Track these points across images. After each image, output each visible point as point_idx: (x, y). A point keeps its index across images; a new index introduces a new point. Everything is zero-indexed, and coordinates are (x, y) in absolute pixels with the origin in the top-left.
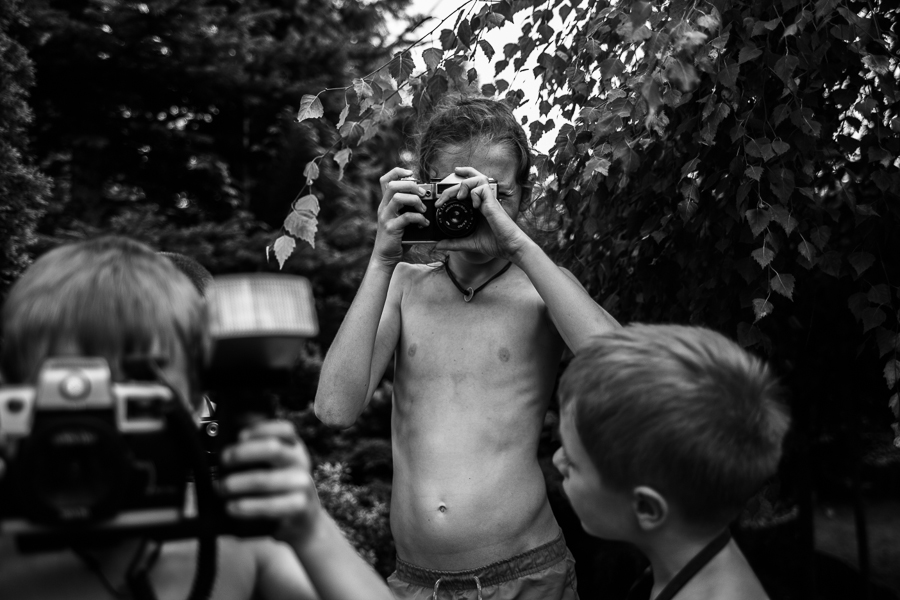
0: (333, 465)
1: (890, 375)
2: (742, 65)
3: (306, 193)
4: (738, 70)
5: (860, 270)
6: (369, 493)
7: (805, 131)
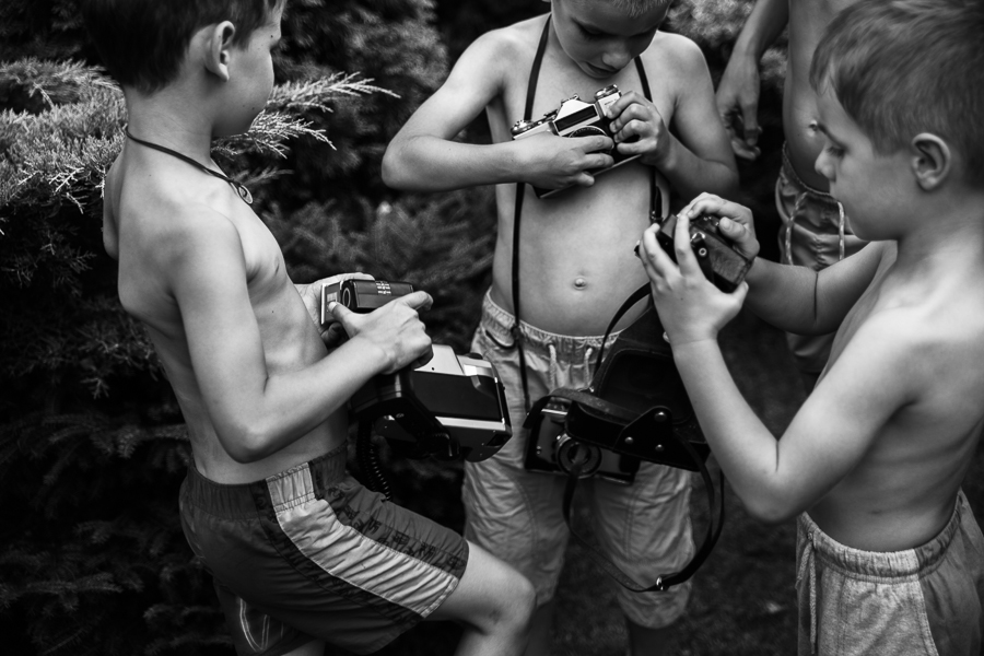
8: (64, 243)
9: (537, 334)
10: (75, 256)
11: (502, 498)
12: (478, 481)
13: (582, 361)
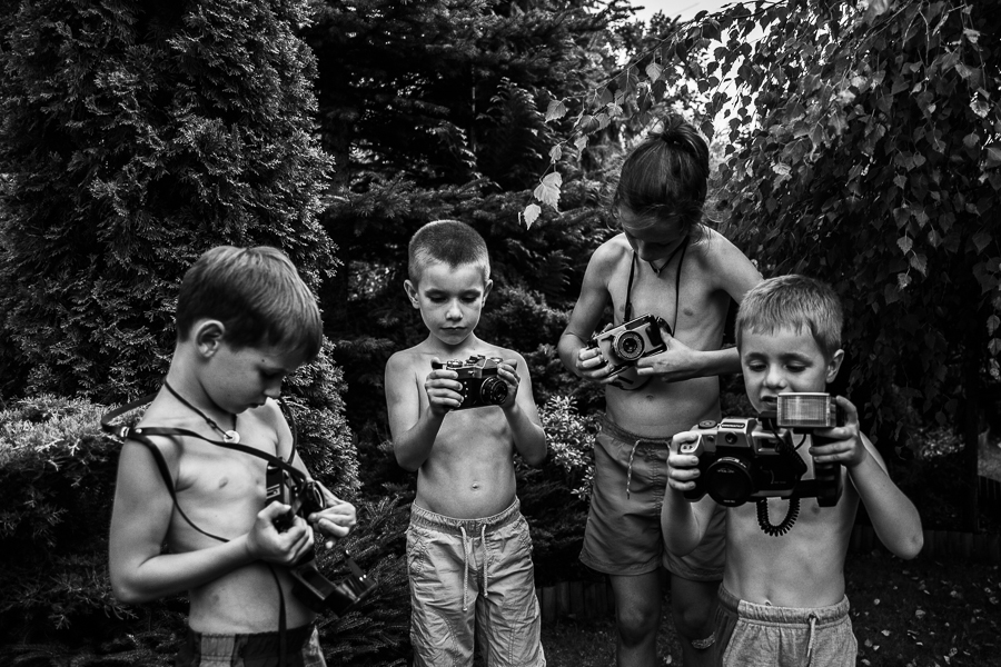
0: (563, 398)
1: (992, 325)
2: (895, 96)
3: (551, 171)
4: (892, 100)
5: (980, 248)
6: (594, 422)
7: (934, 148)
8: (44, 502)
9: (452, 521)
10: (51, 512)
11: (437, 632)
12: (422, 624)
13: (480, 535)
